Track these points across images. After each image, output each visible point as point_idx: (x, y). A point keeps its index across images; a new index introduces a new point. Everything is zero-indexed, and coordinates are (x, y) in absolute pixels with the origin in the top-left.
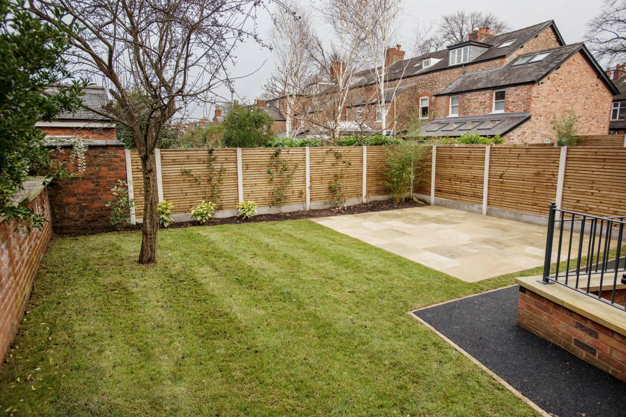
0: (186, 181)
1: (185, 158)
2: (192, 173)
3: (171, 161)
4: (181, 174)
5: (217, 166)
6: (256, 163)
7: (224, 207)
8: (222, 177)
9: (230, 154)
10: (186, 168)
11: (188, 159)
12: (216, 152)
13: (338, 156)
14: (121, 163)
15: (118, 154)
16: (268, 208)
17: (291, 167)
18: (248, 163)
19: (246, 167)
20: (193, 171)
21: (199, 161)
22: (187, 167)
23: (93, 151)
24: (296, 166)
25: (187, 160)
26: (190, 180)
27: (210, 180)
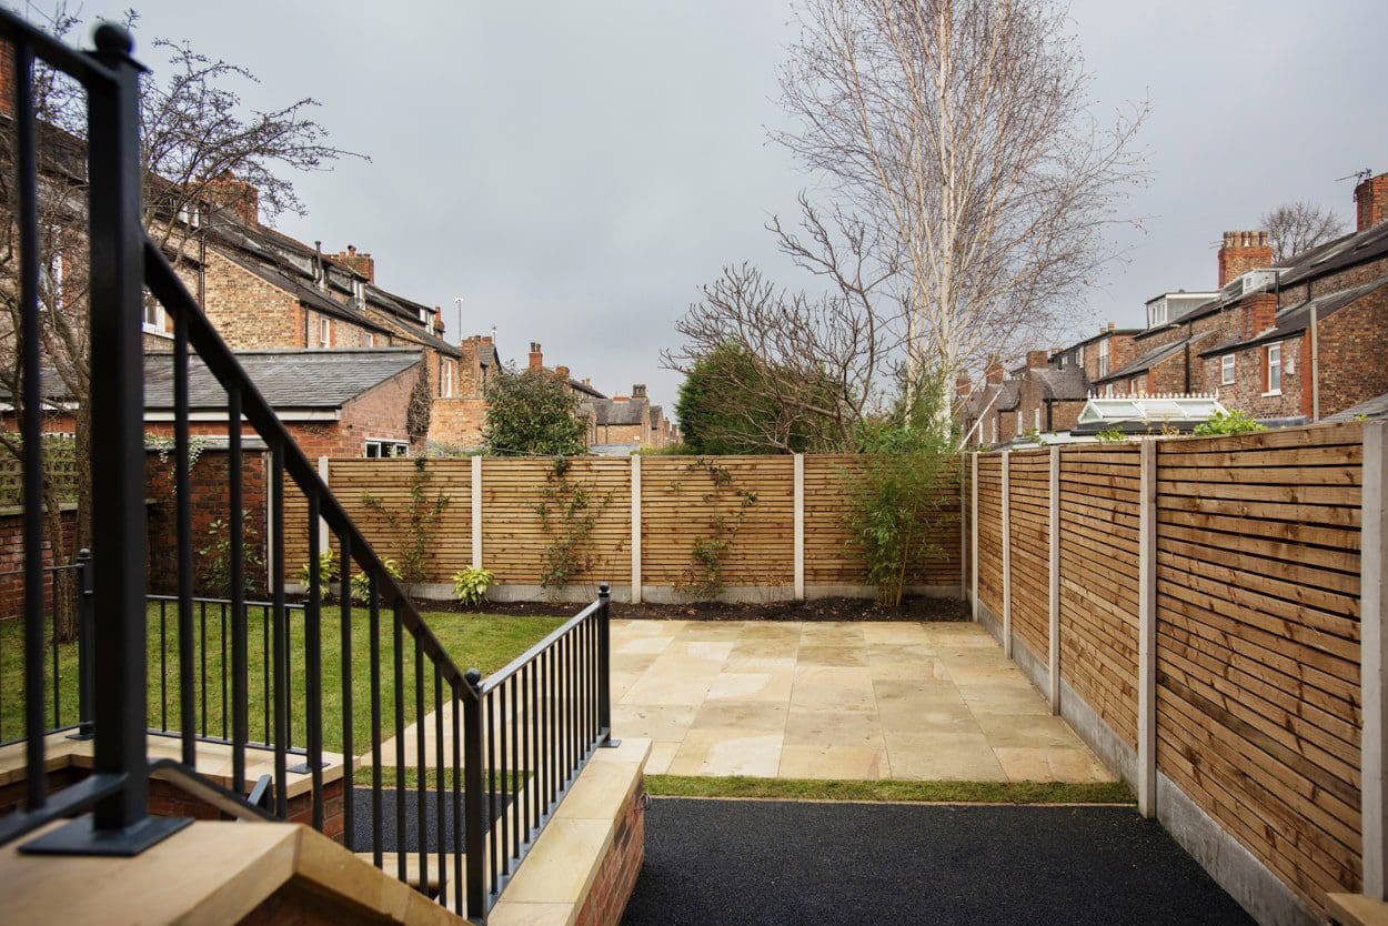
0: (371, 520)
1: (373, 474)
2: (382, 505)
3: (346, 479)
4: (363, 505)
5: (432, 495)
6: (513, 489)
7: (442, 577)
8: (442, 515)
9: (458, 469)
10: (371, 495)
11: (376, 476)
12: (430, 464)
13: (720, 478)
14: (254, 481)
15: (250, 465)
16: (539, 589)
17: (595, 502)
18: (495, 489)
19: (490, 495)
20: (386, 500)
21: (396, 483)
22: (374, 494)
23: (216, 459)
24: (608, 500)
25: (375, 479)
26: (379, 518)
27: (417, 520)
